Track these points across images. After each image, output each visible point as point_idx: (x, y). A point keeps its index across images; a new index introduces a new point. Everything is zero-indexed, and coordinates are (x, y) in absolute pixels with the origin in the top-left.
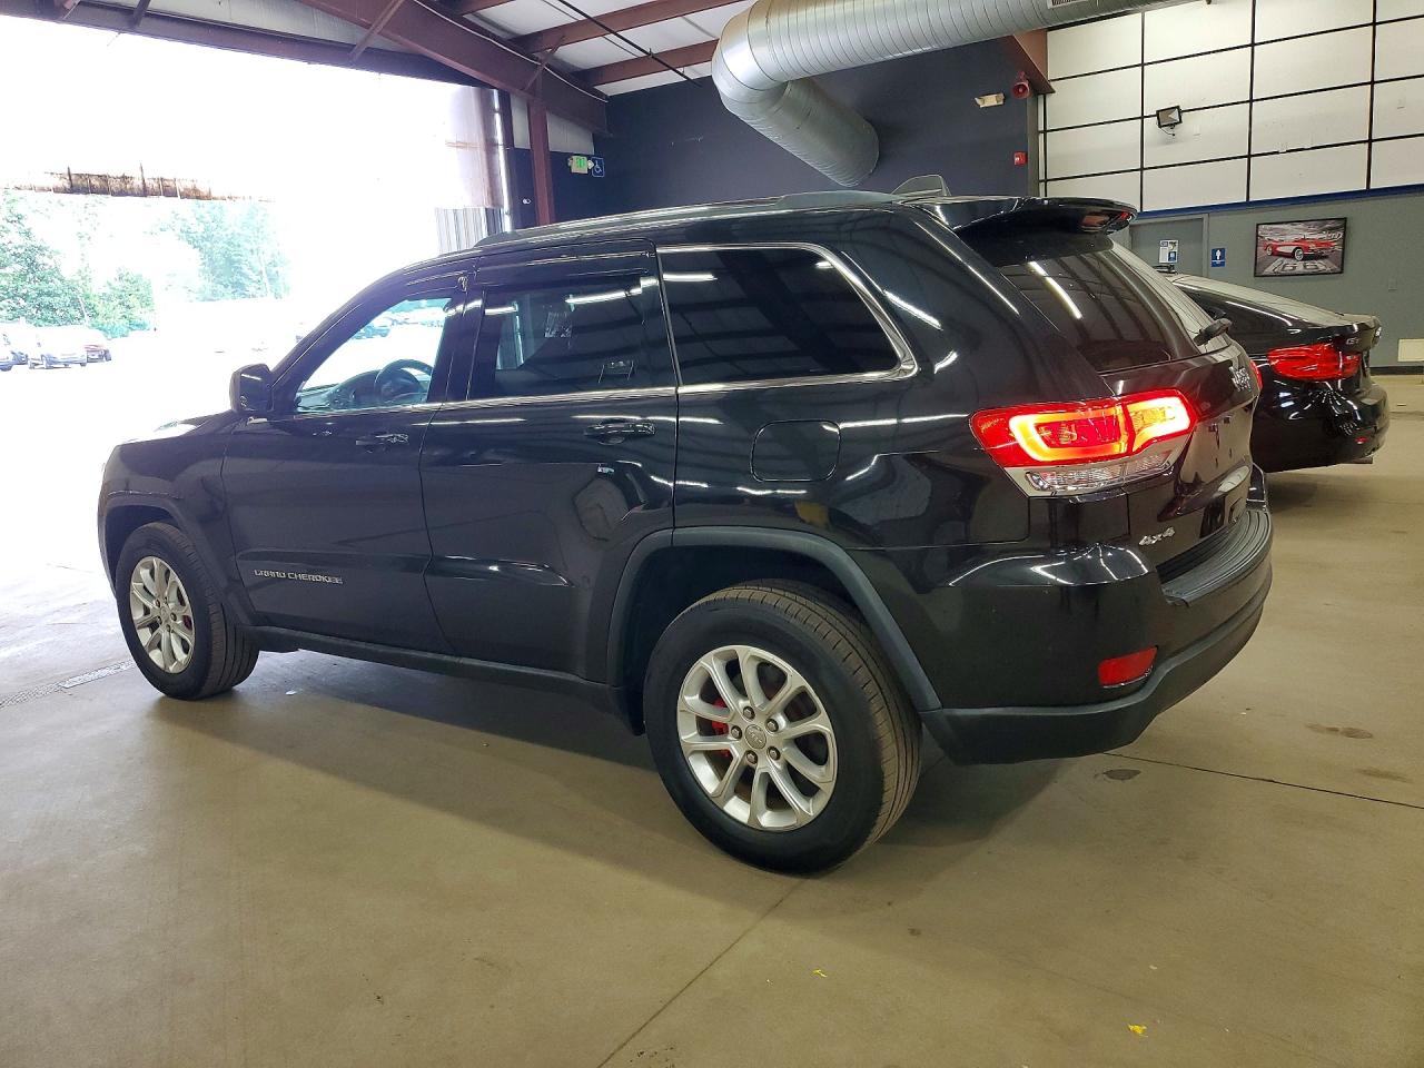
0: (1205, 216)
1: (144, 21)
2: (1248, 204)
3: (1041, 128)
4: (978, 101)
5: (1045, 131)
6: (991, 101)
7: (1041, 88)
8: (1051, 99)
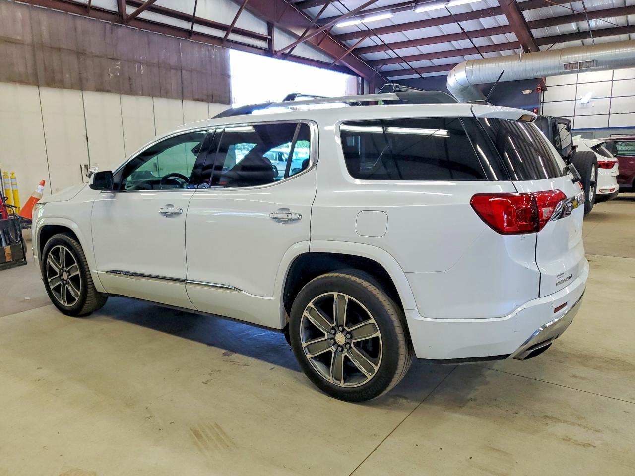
0: (594, 131)
1: (288, 58)
2: (608, 128)
3: (542, 101)
4: (523, 92)
5: (543, 102)
6: (528, 92)
7: (544, 89)
8: (546, 92)
